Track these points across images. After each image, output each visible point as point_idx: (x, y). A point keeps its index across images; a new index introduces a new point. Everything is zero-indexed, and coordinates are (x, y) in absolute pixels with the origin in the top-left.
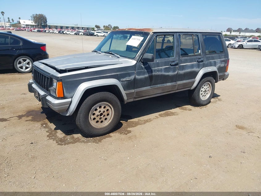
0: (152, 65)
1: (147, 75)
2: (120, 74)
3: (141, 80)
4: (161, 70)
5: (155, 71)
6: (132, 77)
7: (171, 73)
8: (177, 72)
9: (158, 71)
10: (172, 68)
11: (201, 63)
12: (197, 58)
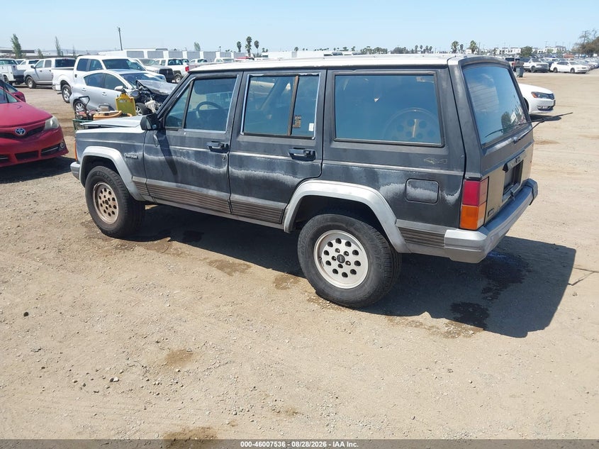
0: (171, 140)
1: (162, 158)
2: (123, 144)
3: (153, 162)
4: (187, 154)
5: (175, 152)
6: (140, 154)
7: (210, 167)
8: (225, 169)
9: (182, 154)
10: (212, 156)
11: (303, 162)
12: (290, 146)
